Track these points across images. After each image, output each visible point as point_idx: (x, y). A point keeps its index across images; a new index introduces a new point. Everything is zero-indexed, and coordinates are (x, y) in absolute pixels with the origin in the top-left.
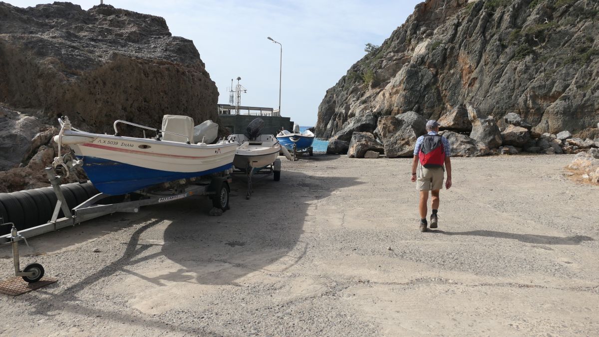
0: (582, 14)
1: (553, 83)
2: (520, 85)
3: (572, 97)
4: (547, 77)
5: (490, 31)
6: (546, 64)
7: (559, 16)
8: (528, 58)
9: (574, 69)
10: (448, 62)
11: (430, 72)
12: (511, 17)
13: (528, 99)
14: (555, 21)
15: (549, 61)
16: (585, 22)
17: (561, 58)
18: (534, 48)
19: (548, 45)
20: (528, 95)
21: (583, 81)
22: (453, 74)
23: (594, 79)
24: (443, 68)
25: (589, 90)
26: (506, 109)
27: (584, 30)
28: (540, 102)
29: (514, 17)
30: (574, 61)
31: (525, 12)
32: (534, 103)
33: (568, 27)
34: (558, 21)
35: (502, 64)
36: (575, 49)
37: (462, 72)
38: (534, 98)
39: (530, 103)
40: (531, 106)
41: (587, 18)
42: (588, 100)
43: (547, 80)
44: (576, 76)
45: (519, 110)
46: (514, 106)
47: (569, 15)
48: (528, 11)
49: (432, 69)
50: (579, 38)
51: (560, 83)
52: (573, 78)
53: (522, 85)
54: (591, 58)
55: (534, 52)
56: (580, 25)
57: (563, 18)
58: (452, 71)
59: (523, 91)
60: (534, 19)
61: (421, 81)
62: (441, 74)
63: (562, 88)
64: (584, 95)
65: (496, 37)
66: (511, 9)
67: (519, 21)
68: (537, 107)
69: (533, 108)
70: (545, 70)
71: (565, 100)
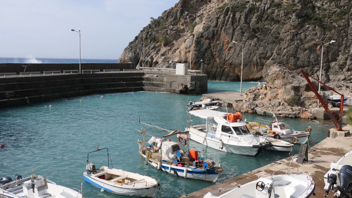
0: (274, 21)
1: (267, 52)
2: (253, 52)
3: (275, 59)
4: (264, 49)
5: (235, 24)
6: (263, 43)
7: (264, 21)
8: (255, 39)
9: (274, 46)
10: (216, 38)
11: (207, 42)
12: (245, 18)
13: (258, 59)
14: (263, 22)
15: (264, 41)
16: (276, 25)
17: (268, 41)
18: (256, 35)
19: (262, 34)
20: (258, 57)
21: (279, 52)
22: (219, 44)
23: (282, 51)
24: (213, 40)
25: (282, 56)
26: (248, 63)
27: (276, 28)
28: (262, 60)
29: (246, 18)
30: (274, 42)
31: (250, 16)
32: (260, 60)
33: (269, 26)
34: (264, 23)
35: (244, 41)
36: (274, 37)
37: (223, 43)
38: (260, 58)
39: (258, 60)
40: (259, 62)
41: (276, 23)
42: (282, 60)
43: (265, 50)
44: (276, 49)
45: (254, 63)
46: (251, 61)
47: (268, 20)
48: (251, 16)
49: (207, 40)
50: (274, 32)
51: (270, 52)
52: (274, 50)
53: (254, 52)
54: (280, 42)
55: (256, 37)
56: (274, 26)
57: (266, 21)
58: (218, 42)
59: (255, 55)
60: (255, 21)
61: (203, 46)
62: (212, 43)
63: (271, 54)
64: (280, 58)
65: (239, 27)
66: (244, 15)
67: (248, 21)
68: (261, 62)
69: (260, 63)
70: (263, 46)
71: (273, 60)
